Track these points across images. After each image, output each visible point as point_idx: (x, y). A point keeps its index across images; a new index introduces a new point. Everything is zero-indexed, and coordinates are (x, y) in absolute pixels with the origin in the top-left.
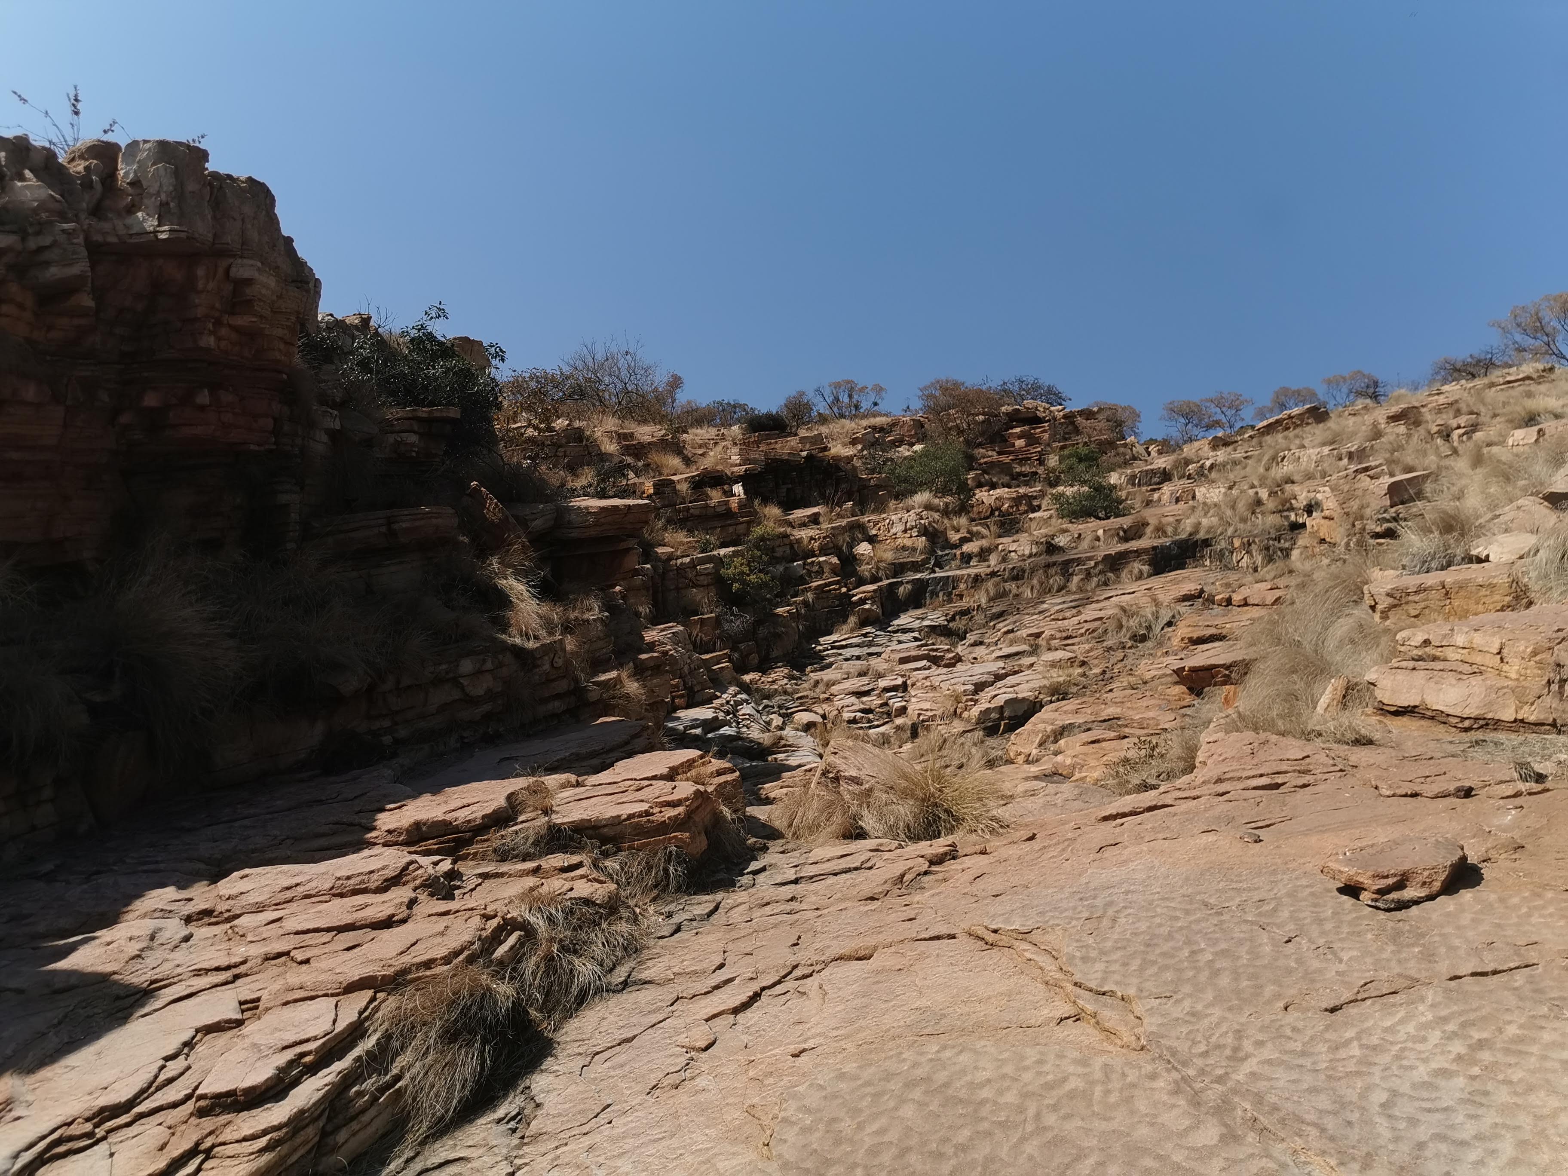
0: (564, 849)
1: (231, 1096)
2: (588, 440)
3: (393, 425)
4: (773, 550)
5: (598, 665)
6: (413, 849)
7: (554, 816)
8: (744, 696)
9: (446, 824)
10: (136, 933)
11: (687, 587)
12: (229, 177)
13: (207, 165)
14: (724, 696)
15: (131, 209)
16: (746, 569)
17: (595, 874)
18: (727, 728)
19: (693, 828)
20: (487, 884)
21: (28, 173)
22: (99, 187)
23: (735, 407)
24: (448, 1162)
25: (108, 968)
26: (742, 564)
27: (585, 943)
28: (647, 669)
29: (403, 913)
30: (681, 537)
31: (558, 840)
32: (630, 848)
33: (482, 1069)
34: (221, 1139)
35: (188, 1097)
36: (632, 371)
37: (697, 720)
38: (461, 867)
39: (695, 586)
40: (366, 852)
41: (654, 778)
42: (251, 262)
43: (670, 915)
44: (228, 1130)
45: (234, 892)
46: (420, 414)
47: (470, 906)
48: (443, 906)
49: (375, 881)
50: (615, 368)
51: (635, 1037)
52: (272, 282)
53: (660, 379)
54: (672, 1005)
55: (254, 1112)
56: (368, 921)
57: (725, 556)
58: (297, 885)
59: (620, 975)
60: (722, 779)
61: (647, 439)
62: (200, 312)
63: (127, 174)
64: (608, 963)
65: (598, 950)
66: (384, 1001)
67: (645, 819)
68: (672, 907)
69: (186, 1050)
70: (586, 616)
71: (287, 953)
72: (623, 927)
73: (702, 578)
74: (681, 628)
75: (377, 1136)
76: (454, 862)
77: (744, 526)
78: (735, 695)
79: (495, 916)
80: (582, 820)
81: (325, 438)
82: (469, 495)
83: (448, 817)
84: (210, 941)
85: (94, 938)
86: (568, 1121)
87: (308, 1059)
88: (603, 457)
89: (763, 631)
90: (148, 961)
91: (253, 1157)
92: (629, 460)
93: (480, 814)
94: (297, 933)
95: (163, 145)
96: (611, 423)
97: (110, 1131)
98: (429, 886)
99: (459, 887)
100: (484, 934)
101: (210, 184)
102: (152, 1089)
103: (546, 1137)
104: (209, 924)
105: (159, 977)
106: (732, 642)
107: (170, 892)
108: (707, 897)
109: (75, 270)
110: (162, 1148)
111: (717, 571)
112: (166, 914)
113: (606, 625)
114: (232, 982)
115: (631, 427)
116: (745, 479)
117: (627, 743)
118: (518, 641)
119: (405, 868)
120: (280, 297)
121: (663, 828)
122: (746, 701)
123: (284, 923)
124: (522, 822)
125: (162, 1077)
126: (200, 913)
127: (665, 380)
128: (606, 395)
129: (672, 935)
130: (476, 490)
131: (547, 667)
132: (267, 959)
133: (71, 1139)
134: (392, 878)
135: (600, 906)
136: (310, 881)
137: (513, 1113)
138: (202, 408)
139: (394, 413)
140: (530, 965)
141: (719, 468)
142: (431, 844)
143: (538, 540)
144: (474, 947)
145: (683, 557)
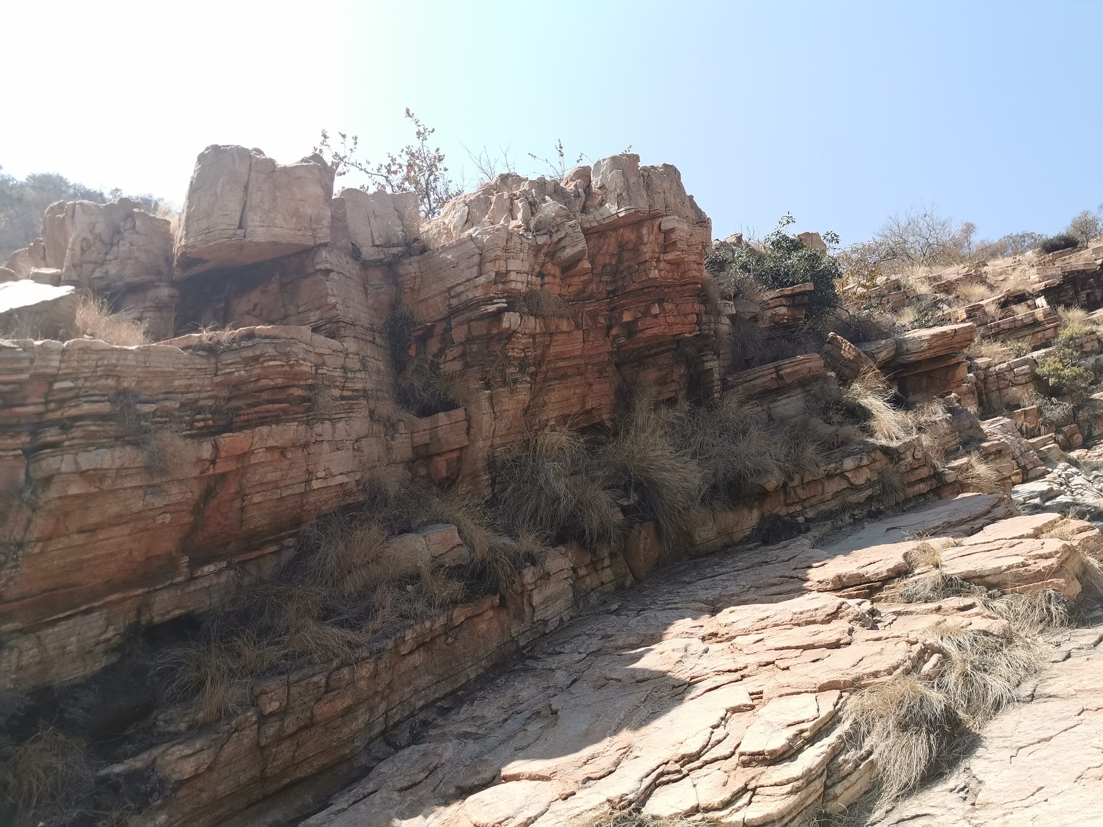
0: (958, 593)
1: (761, 755)
2: (905, 287)
3: (768, 304)
4: (1082, 346)
5: (950, 454)
6: (839, 594)
7: (944, 569)
8: (1074, 470)
9: (861, 576)
10: (676, 647)
11: (1008, 386)
12: (652, 167)
13: (639, 164)
14: (1056, 471)
15: (602, 204)
16: (1060, 366)
17: (987, 612)
18: (1062, 496)
19: (1067, 575)
20: (901, 619)
21: (547, 198)
22: (583, 195)
23: (1023, 236)
24: (918, 816)
25: (664, 668)
26: (1055, 362)
27: (991, 664)
28: (990, 454)
29: (846, 639)
30: (997, 347)
31: (951, 586)
32: (1012, 592)
33: (931, 751)
34: (760, 783)
35: (733, 754)
36: (931, 228)
37: (1033, 492)
38: (878, 606)
39: (1015, 385)
40: (807, 596)
41: (1022, 537)
42: (673, 217)
43: (1058, 645)
44: (763, 777)
45: (728, 621)
46: (786, 293)
47: (896, 635)
48: (874, 634)
49: (820, 616)
50: (917, 229)
51: (1051, 737)
52: (685, 227)
53: (956, 229)
54: (1079, 714)
55: (778, 767)
56: (823, 643)
57: (1038, 357)
58: (768, 617)
59: (1026, 689)
60: (1084, 535)
61: (953, 277)
62: (647, 256)
63: (597, 182)
64: (1014, 679)
65: (1004, 670)
66: (848, 698)
67: (1023, 569)
68: (1058, 638)
69: (723, 723)
70: (933, 418)
71: (773, 663)
72: (1020, 653)
73: (1020, 378)
74: (1009, 420)
75: (862, 792)
76: (872, 603)
77: (1052, 330)
78: (1066, 469)
79: (917, 642)
80: (968, 571)
81: (728, 321)
82: (829, 342)
83: (861, 571)
84: (720, 653)
85: (652, 650)
86: (1009, 796)
87: (806, 734)
88: (919, 298)
89: (1083, 415)
90: (686, 664)
91: (784, 797)
92: (940, 296)
93: (885, 569)
94: (776, 649)
95: (614, 159)
96: (922, 271)
97: (690, 771)
98: (860, 620)
99: (880, 622)
100: (912, 655)
101: (643, 175)
102: (709, 746)
103: (993, 806)
104: (717, 642)
105: (695, 675)
106: (1056, 427)
107: (688, 622)
108: (1088, 631)
109: (579, 248)
110: (725, 784)
111: (1033, 371)
112: (690, 635)
113: (951, 424)
114: (741, 680)
115: (937, 271)
116: (1047, 292)
117: (989, 512)
118: (884, 442)
119: (839, 608)
120: (691, 235)
121: (1039, 576)
122: (1077, 474)
123: (766, 642)
124: (919, 574)
125: (714, 739)
126: (709, 635)
127: (960, 228)
128: (912, 251)
129: (1064, 660)
130: (833, 338)
131: (910, 459)
132: (760, 666)
133: (669, 773)
134: (832, 614)
135: (998, 636)
136: (775, 615)
137: (961, 786)
138: (656, 316)
139: (768, 295)
140: (952, 678)
141: (1021, 287)
142: (851, 591)
143: (885, 367)
144: (906, 664)
145: (1000, 363)
